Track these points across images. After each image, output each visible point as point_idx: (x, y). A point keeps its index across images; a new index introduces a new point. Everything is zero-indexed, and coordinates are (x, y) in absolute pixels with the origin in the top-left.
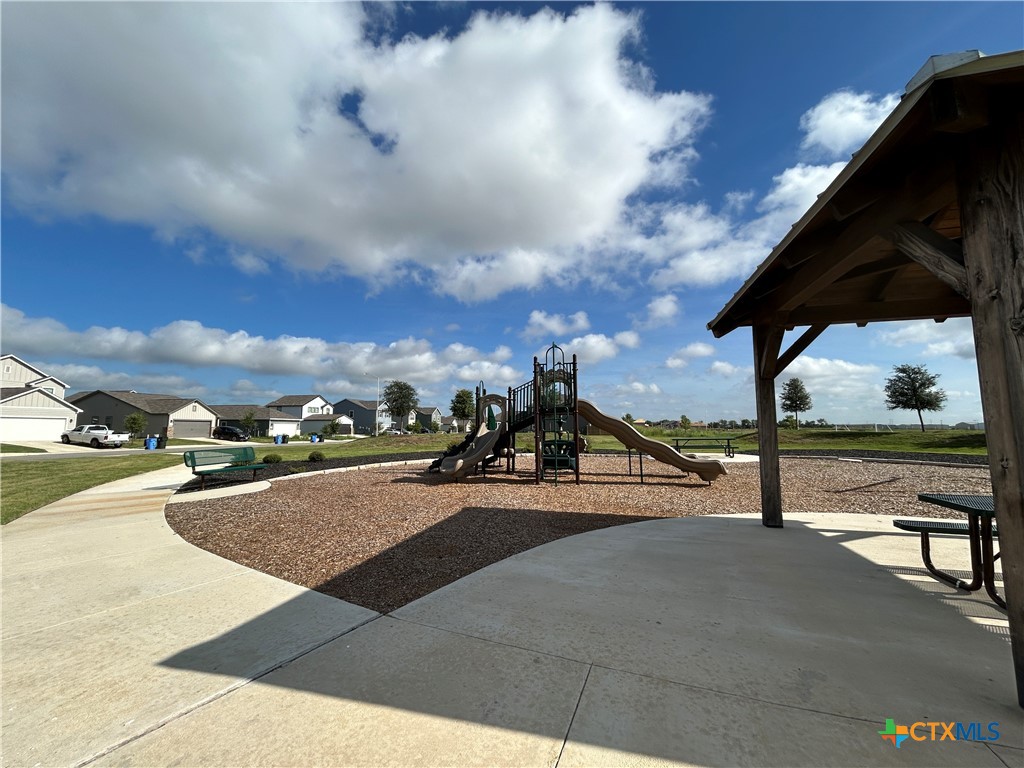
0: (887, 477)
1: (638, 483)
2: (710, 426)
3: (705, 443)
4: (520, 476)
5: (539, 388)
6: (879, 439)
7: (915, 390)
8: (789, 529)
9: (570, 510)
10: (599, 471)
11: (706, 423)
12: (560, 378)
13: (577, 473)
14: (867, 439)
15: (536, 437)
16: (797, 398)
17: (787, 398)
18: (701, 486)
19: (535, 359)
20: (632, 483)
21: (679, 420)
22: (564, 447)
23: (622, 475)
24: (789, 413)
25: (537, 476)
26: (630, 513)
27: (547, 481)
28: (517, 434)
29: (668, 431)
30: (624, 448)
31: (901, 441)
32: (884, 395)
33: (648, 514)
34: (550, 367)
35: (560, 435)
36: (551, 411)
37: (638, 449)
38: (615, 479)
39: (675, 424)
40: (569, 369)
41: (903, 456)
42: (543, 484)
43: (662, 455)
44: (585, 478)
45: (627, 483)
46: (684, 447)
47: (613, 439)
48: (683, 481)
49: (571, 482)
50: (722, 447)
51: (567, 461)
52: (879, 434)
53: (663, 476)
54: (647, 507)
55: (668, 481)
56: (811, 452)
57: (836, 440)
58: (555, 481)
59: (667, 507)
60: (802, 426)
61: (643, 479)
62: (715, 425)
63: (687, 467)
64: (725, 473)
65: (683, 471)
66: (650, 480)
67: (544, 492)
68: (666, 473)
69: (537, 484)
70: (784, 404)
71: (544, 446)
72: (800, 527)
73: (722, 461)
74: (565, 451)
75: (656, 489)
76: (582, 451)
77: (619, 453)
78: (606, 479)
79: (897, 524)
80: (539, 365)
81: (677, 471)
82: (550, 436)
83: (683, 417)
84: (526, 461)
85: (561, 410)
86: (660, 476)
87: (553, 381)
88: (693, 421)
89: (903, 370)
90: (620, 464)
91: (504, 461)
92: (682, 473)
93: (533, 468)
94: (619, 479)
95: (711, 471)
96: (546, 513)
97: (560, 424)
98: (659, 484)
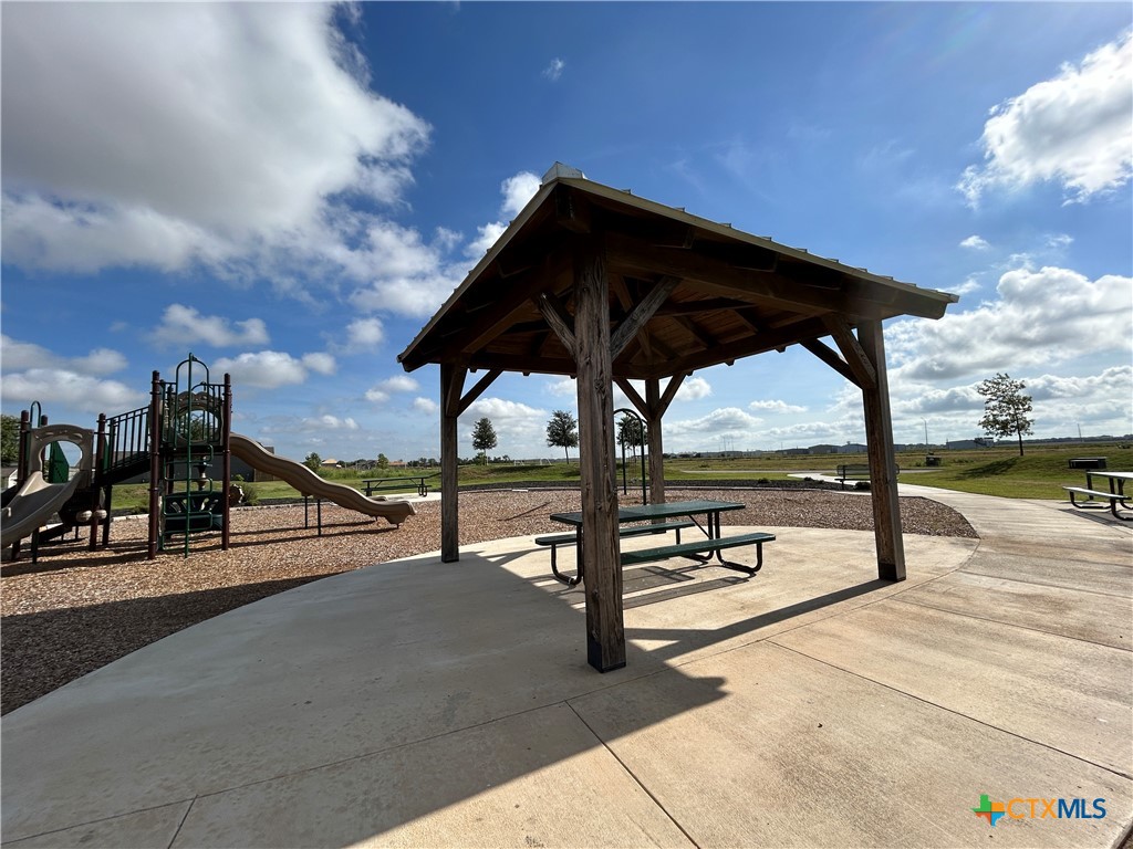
0: (542, 503)
1: (314, 537)
2: (409, 464)
3: (400, 483)
4: (116, 552)
5: (162, 418)
6: (541, 471)
7: (564, 431)
8: (462, 561)
9: (205, 587)
10: (262, 528)
11: (405, 462)
12: (202, 405)
13: (225, 536)
14: (534, 472)
15: (151, 490)
16: (485, 437)
17: (478, 437)
18: (388, 530)
19: (156, 375)
20: (308, 537)
21: (376, 459)
22: (207, 500)
23: (295, 529)
24: (479, 451)
25: (150, 548)
26: (296, 575)
27: (170, 552)
28: (115, 487)
29: (363, 472)
30: (298, 495)
31: (554, 472)
32: (546, 435)
33: (320, 572)
34: (183, 388)
35: (201, 483)
36: (183, 451)
37: (316, 494)
38: (284, 535)
39: (372, 463)
40: (219, 393)
41: (554, 484)
42: (163, 557)
43: (346, 500)
44: (239, 539)
45: (299, 538)
46: (376, 489)
47: (284, 485)
48: (370, 527)
49: (216, 547)
50: (415, 486)
51: (208, 519)
52: (541, 467)
53: (347, 525)
54: (321, 564)
55: (353, 530)
56: (494, 486)
57: (513, 474)
58: (185, 551)
59: (346, 559)
60: (490, 462)
61: (320, 531)
62: (415, 464)
63: (375, 511)
64: (413, 514)
65: (371, 516)
66: (331, 531)
67: (161, 570)
68: (351, 521)
69: (151, 558)
70: (475, 442)
71: (168, 502)
72: (473, 555)
73: (411, 501)
74: (207, 506)
75: (335, 541)
76: (234, 503)
77: (295, 502)
78: (271, 536)
79: (538, 541)
80: (163, 384)
81: (366, 517)
82: (179, 487)
83: (381, 456)
84: (129, 527)
85: (200, 450)
86: (344, 525)
87: (187, 409)
88: (392, 459)
89: (558, 415)
90: (294, 515)
91: (85, 531)
92: (370, 519)
93: (144, 536)
94: (291, 534)
95: (399, 513)
96: (158, 600)
97: (202, 469)
98: (341, 534)
